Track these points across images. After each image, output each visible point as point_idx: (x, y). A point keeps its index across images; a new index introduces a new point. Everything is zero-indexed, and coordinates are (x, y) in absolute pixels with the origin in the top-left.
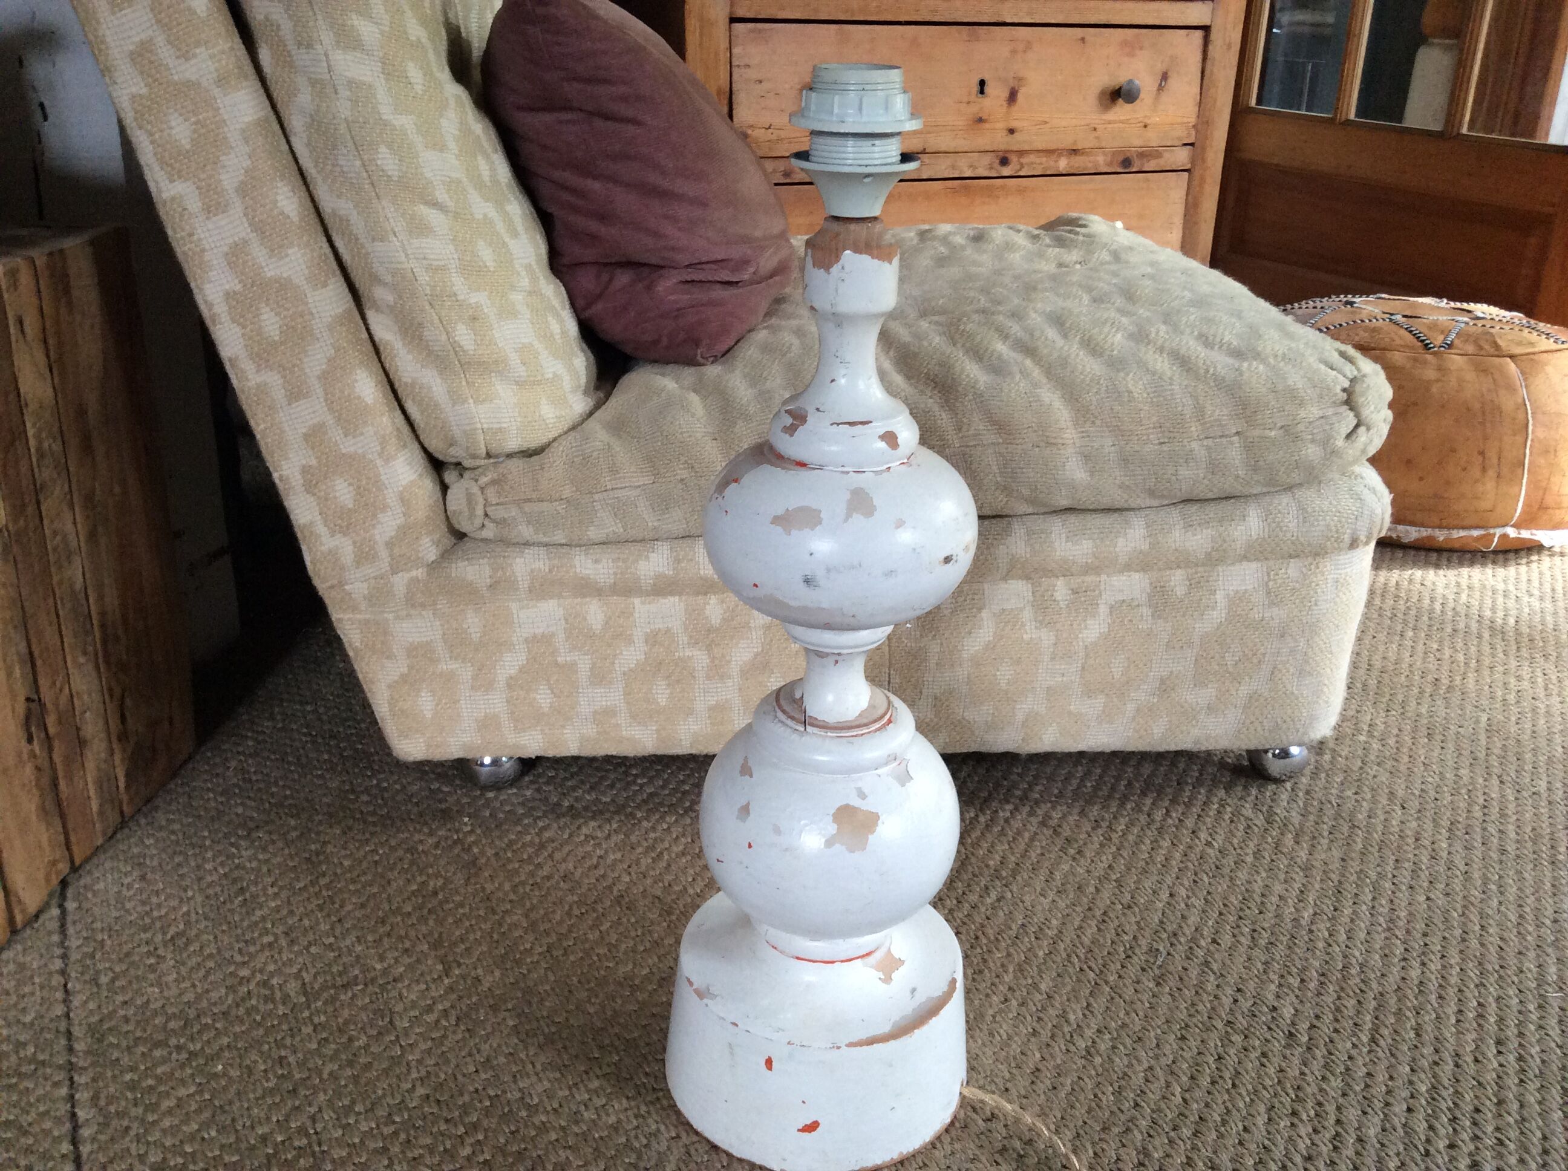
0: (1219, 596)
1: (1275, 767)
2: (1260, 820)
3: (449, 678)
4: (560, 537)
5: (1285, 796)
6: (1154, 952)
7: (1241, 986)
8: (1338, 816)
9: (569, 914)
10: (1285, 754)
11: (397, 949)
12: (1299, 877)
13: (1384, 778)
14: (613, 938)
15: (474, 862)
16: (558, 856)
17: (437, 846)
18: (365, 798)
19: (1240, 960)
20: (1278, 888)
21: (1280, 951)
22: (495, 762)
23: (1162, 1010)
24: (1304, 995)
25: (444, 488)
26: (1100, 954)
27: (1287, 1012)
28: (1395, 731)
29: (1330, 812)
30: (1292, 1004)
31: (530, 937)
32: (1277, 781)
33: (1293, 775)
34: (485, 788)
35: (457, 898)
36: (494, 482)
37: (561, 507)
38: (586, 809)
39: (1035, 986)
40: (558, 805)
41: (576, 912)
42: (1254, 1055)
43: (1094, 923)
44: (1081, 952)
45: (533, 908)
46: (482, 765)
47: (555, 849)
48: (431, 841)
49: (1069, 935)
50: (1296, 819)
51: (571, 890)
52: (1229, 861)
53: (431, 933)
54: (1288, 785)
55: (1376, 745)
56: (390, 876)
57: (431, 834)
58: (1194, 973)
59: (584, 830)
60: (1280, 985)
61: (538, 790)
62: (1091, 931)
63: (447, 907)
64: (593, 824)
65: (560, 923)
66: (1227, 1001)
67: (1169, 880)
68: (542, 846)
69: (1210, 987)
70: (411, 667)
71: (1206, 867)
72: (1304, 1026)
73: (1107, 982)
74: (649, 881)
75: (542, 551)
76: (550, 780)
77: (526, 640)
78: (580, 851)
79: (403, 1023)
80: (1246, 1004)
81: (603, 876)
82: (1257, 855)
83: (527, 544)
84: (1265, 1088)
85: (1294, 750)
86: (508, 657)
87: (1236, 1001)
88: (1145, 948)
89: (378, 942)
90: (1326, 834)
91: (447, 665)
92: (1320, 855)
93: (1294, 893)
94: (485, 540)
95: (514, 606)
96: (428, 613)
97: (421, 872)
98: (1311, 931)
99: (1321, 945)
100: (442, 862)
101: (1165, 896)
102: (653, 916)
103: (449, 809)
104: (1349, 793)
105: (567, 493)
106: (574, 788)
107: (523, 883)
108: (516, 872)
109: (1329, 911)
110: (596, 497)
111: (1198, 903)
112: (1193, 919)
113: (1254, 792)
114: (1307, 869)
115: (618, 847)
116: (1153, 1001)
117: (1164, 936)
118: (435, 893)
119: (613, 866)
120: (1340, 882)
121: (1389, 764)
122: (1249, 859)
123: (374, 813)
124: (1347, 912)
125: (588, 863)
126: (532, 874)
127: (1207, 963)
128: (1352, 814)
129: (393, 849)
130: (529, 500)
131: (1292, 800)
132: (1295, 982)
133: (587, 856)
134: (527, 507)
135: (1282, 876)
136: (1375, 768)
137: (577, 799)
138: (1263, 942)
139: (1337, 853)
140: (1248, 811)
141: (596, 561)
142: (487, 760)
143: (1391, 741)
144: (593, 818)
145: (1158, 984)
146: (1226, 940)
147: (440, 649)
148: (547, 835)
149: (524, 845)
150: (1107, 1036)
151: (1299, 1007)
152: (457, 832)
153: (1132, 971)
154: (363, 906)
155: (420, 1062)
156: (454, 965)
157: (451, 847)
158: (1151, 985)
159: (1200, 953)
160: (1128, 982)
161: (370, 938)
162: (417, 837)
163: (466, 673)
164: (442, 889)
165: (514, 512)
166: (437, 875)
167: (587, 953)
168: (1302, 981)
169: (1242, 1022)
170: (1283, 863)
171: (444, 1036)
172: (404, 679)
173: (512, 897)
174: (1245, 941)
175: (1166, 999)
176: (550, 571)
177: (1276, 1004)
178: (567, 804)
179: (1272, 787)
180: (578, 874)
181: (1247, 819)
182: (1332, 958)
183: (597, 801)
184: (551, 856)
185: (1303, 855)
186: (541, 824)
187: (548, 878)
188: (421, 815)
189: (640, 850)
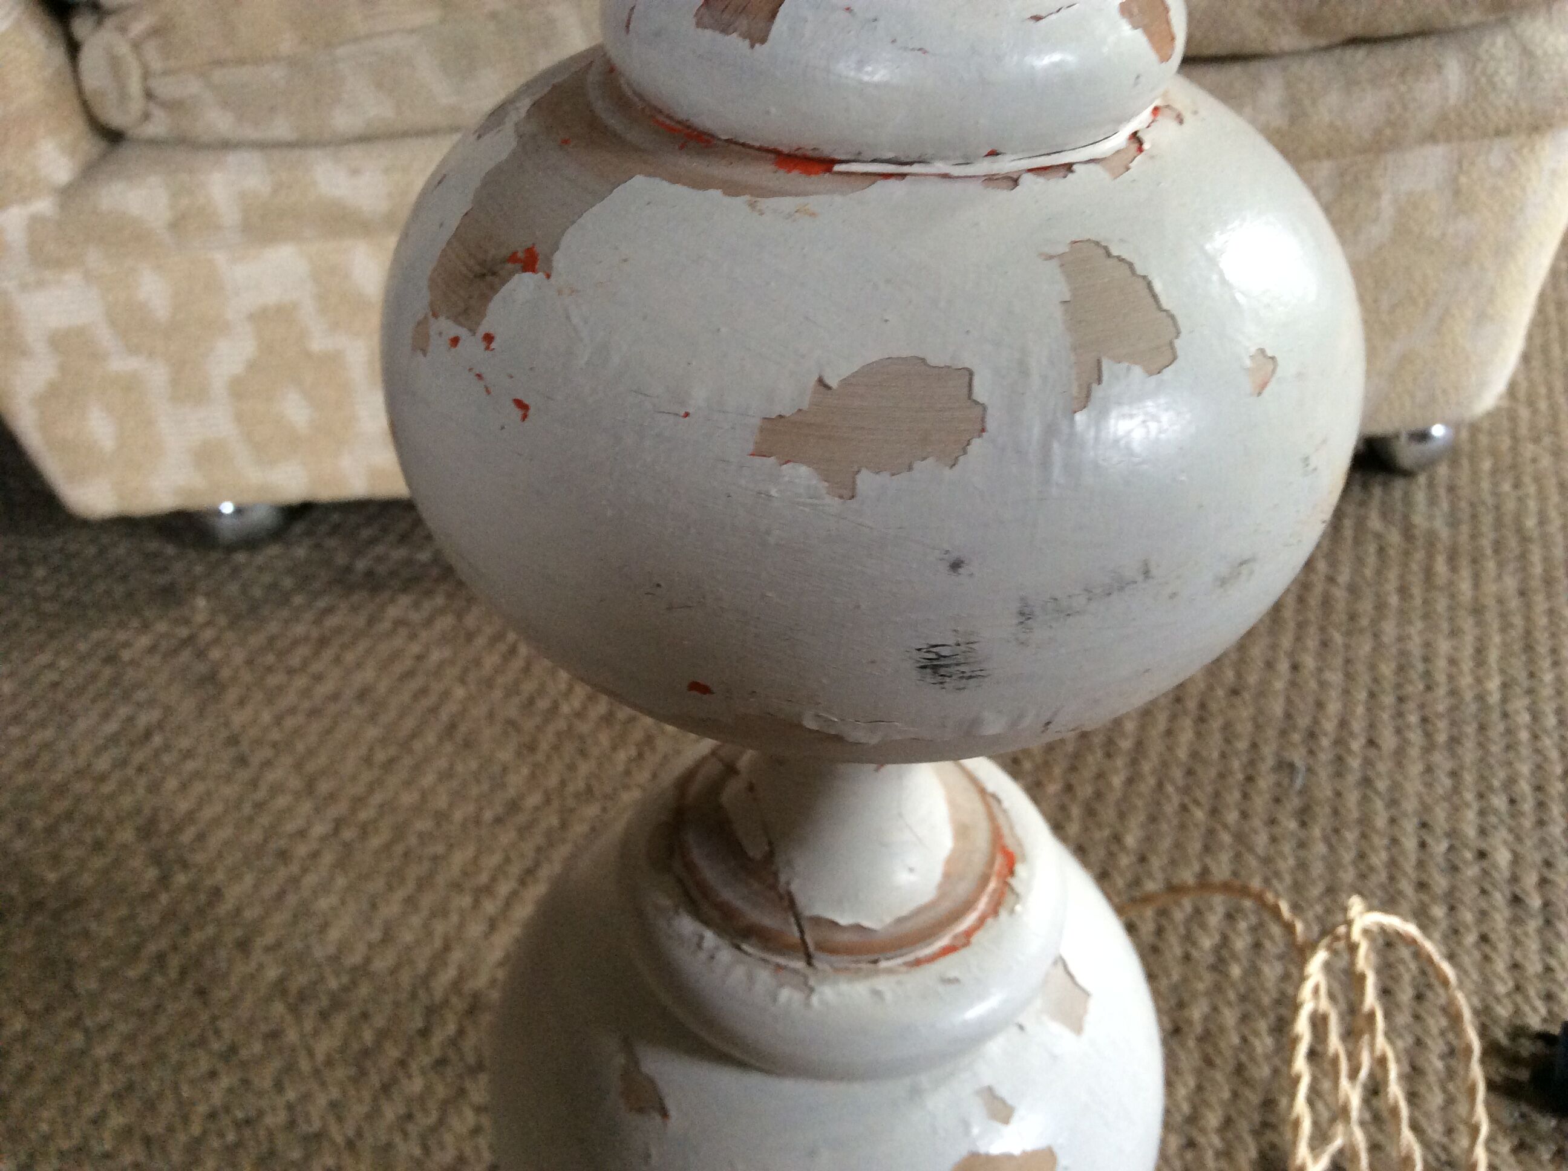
0: (1386, 199)
1: (1407, 454)
2: (1394, 537)
3: (131, 385)
4: (281, 128)
5: (1420, 497)
6: (1285, 767)
7: (1426, 818)
8: (1498, 524)
9: (368, 760)
10: (1423, 436)
11: (81, 842)
12: (1467, 623)
13: (1546, 462)
14: (441, 801)
15: (211, 678)
16: (350, 657)
17: (152, 649)
18: (40, 572)
19: (1415, 769)
20: (1444, 646)
21: (1469, 753)
22: (239, 511)
23: (1317, 868)
24: (1520, 826)
25: (73, 48)
26: (1208, 775)
27: (1503, 857)
28: (1543, 390)
29: (1487, 520)
30: (1505, 842)
31: (306, 807)
32: (1408, 474)
33: (1429, 464)
34: (231, 548)
35: (184, 743)
36: (155, 32)
37: (277, 74)
38: (393, 574)
39: (1117, 838)
40: (348, 569)
41: (380, 756)
42: (1471, 939)
43: (1187, 723)
44: (1178, 774)
45: (311, 753)
46: (219, 514)
47: (344, 647)
48: (144, 641)
49: (1155, 748)
50: (1444, 533)
51: (373, 717)
52: (1366, 606)
53: (138, 811)
54: (1422, 479)
55: (1524, 413)
56: (75, 706)
57: (146, 627)
58: (1352, 798)
59: (393, 612)
60: (1482, 813)
61: (318, 546)
62: (1186, 736)
63: (167, 759)
64: (405, 600)
65: (354, 778)
66: (1410, 844)
67: (1286, 642)
68: (323, 642)
69: (1381, 821)
70: (63, 368)
71: (1335, 618)
72: (1531, 879)
73: (1225, 826)
74: (497, 694)
75: (254, 159)
76: (335, 530)
77: (251, 317)
78: (384, 649)
79: (87, 984)
80: (1440, 847)
81: (424, 691)
82: (1403, 591)
83: (226, 145)
84: (1497, 999)
85: (1438, 431)
86: (223, 347)
87: (1423, 845)
88: (1271, 761)
89: (51, 830)
90: (1489, 552)
91: (121, 364)
92: (1490, 588)
93: (1468, 651)
94: (153, 142)
95: (220, 258)
96: (72, 277)
97: (126, 696)
98: (1505, 715)
99: (1524, 735)
100: (161, 678)
101: (1283, 666)
102: (505, 755)
103: (172, 584)
104: (1506, 487)
105: (287, 44)
106: (373, 541)
107: (292, 711)
108: (280, 689)
109: (1522, 676)
110: (340, 51)
111: (1335, 677)
112: (1334, 707)
113: (1377, 491)
114: (1478, 610)
115: (444, 639)
116: (1302, 853)
117: (1296, 737)
118: (148, 735)
119: (438, 672)
120: (1528, 633)
121: (1547, 440)
122: (1394, 600)
123: (53, 598)
124: (1548, 677)
125: (398, 668)
126: (306, 693)
127: (1366, 782)
128: (1518, 519)
129: (82, 659)
130: (220, 63)
131: (1433, 501)
132: (1499, 802)
133: (395, 656)
134: (218, 76)
135: (1445, 626)
136: (1531, 447)
137: (379, 559)
138: (1442, 738)
139: (1511, 583)
140: (1375, 523)
141: (355, 172)
142: (227, 508)
143: (1543, 405)
144: (405, 589)
145: (1303, 824)
146: (1388, 740)
147: (105, 337)
148: (332, 621)
149: (295, 643)
150: (1243, 925)
151: (1519, 848)
152: (187, 622)
153: (1260, 803)
154: (28, 764)
155: (115, 1059)
156: (176, 867)
157: (174, 652)
158: (1293, 825)
159: (1355, 763)
160: (1257, 822)
161: (39, 823)
162: (121, 636)
163: (157, 375)
164: (160, 726)
165: (193, 87)
166: (151, 702)
167: (399, 832)
168: (1512, 801)
169: (1440, 882)
170: (1441, 604)
171: (158, 1008)
172: (53, 391)
173: (275, 735)
174: (1415, 737)
175: (1321, 848)
176: (275, 191)
177: (1484, 846)
178: (361, 565)
179: (1399, 486)
180: (382, 687)
181: (1378, 536)
182: (1546, 759)
183: (409, 562)
184: (337, 660)
185: (1465, 586)
186: (321, 604)
187: (335, 697)
188: (130, 595)
189: (480, 641)
